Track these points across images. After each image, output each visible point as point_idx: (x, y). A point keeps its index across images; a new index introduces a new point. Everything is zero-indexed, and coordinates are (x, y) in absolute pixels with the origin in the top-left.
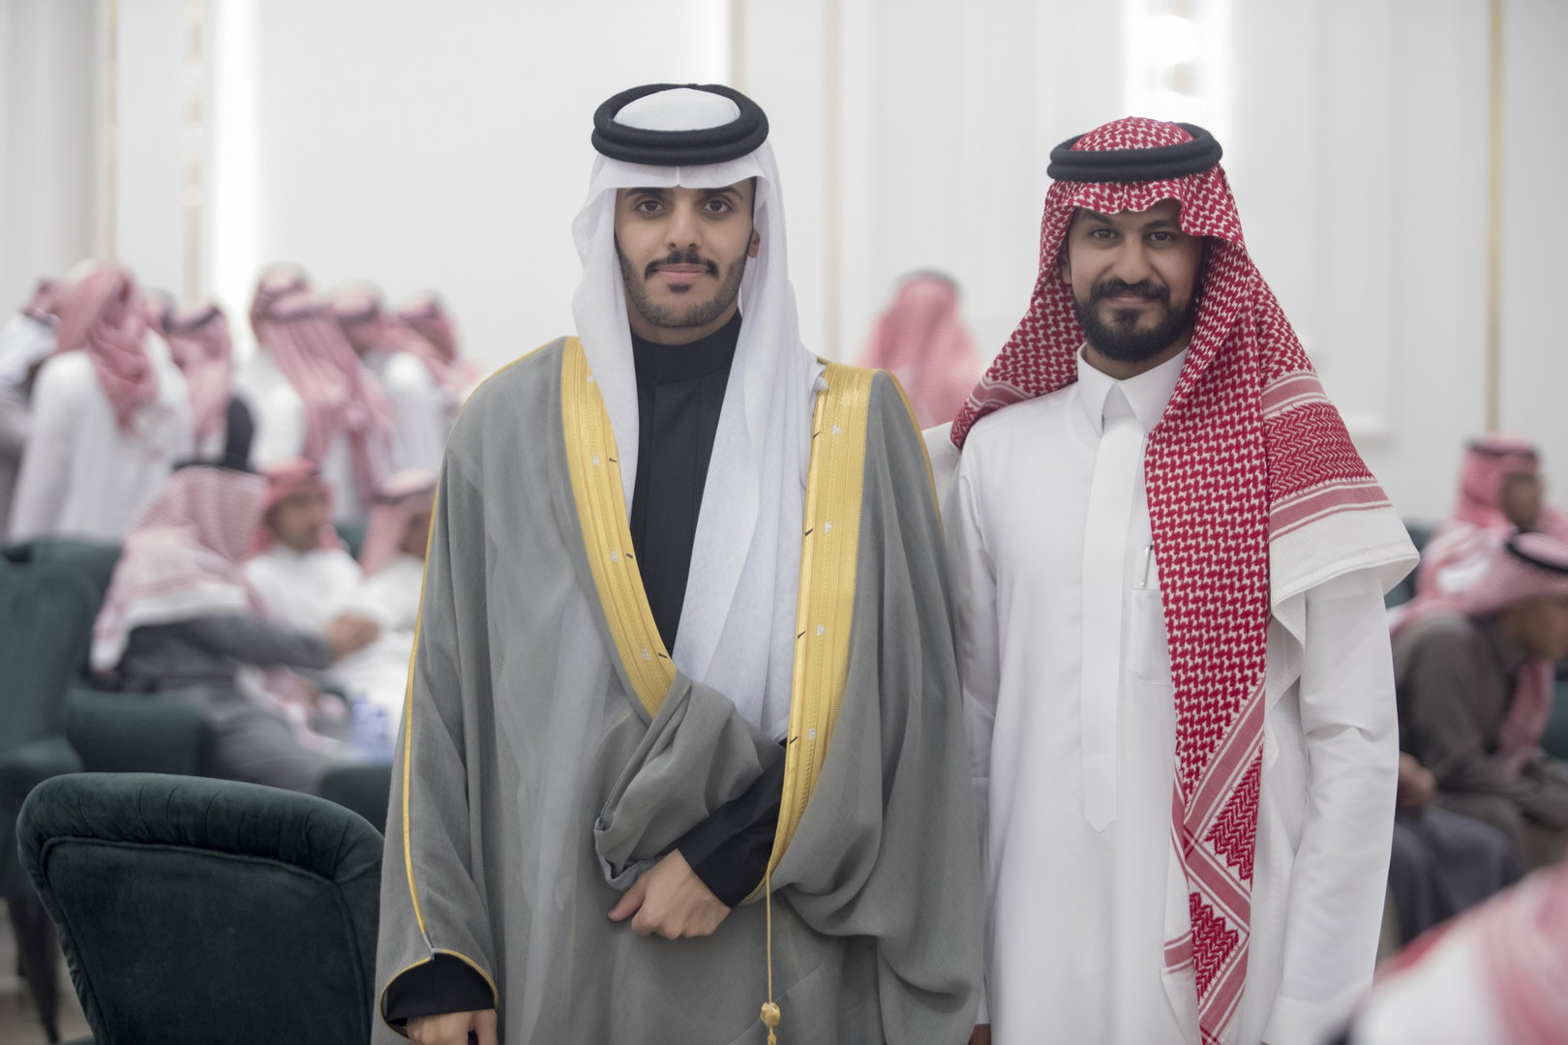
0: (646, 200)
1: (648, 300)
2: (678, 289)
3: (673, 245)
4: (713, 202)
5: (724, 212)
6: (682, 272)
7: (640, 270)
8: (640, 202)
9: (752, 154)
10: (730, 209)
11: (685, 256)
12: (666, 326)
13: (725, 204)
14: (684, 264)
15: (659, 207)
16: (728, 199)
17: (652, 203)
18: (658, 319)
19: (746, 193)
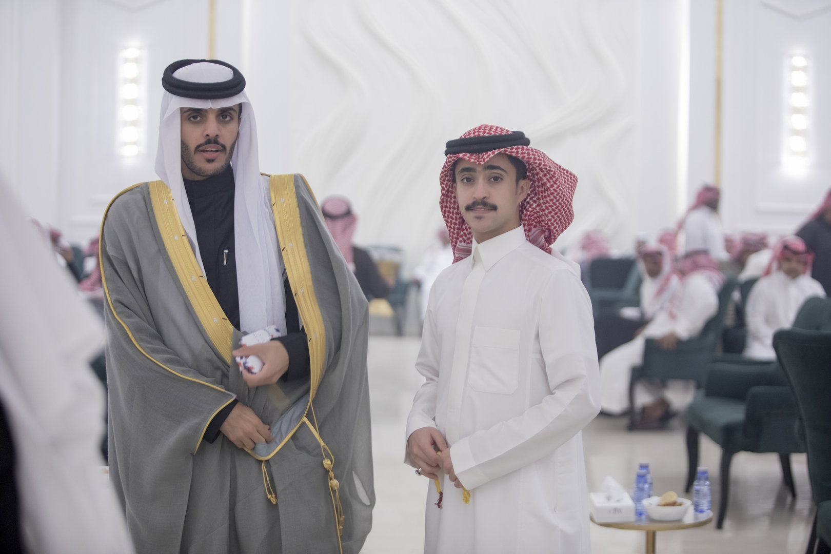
0: (193, 115)
2: (210, 160)
3: (208, 135)
4: (224, 114)
5: (228, 120)
7: (193, 149)
8: (190, 117)
9: (241, 93)
10: (231, 118)
11: (212, 141)
13: (229, 116)
14: (213, 145)
15: (199, 118)
16: (231, 114)
17: (196, 116)
19: (237, 109)
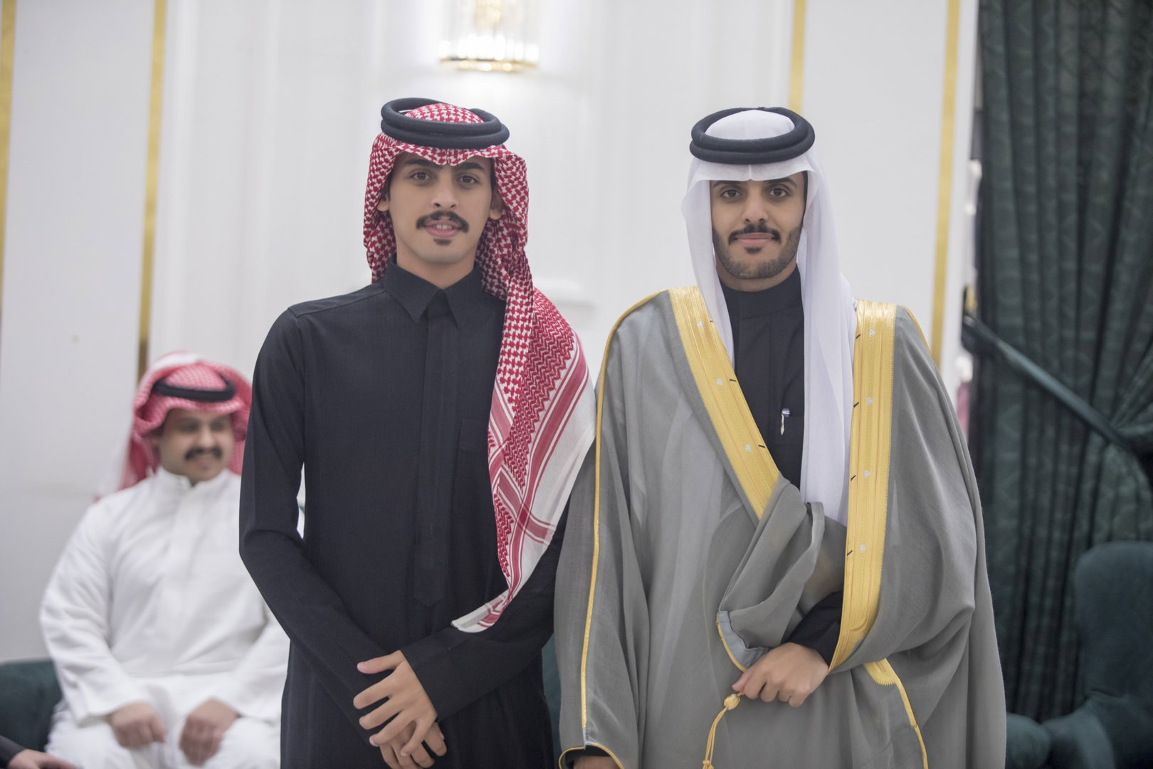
0: (727, 189)
1: (731, 260)
2: (752, 251)
3: (747, 220)
4: (776, 190)
5: (783, 197)
6: (754, 239)
7: (725, 239)
8: (723, 191)
9: (803, 156)
10: (788, 194)
11: (757, 228)
12: (745, 278)
13: (784, 190)
14: (757, 233)
15: (737, 194)
16: (787, 188)
17: (730, 192)
18: (739, 273)
19: (799, 182)
